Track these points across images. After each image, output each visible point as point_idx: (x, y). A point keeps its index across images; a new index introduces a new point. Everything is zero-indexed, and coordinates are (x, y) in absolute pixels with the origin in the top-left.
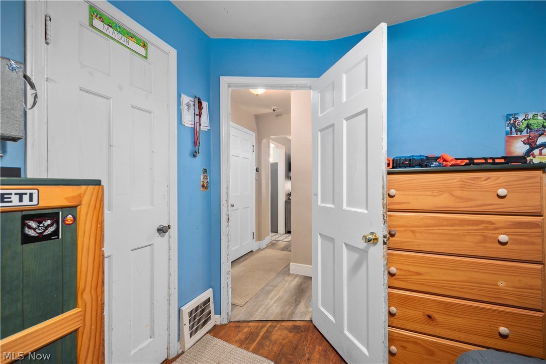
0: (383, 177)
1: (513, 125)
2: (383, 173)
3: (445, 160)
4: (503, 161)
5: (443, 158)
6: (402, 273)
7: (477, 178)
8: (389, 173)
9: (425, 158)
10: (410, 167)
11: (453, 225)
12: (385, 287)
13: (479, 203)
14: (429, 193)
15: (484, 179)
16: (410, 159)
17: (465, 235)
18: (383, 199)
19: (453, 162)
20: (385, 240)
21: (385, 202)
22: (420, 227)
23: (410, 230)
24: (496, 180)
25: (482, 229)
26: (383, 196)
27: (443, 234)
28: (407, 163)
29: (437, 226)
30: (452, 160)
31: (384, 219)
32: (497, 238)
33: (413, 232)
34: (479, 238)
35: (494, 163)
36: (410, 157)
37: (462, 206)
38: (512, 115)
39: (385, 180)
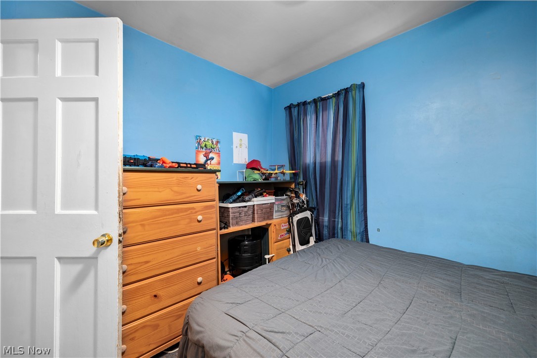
0: (119, 174)
1: (199, 143)
2: (119, 170)
3: (164, 162)
4: (195, 166)
5: (162, 160)
6: (133, 267)
7: (187, 177)
8: (125, 171)
9: (147, 159)
10: (135, 165)
11: (172, 214)
12: (120, 287)
13: (188, 195)
14: (156, 190)
15: (190, 178)
16: (135, 159)
17: (180, 220)
18: (119, 197)
19: (170, 165)
20: (121, 238)
21: (121, 199)
22: (149, 220)
23: (140, 224)
24: (196, 179)
25: (189, 214)
26: (119, 193)
27: (166, 222)
28: (132, 161)
29: (162, 217)
30: (170, 163)
31: (120, 218)
32: (197, 218)
33: (143, 225)
34: (187, 220)
35: (191, 167)
36: (134, 156)
37: (178, 198)
38: (198, 136)
39: (121, 177)
